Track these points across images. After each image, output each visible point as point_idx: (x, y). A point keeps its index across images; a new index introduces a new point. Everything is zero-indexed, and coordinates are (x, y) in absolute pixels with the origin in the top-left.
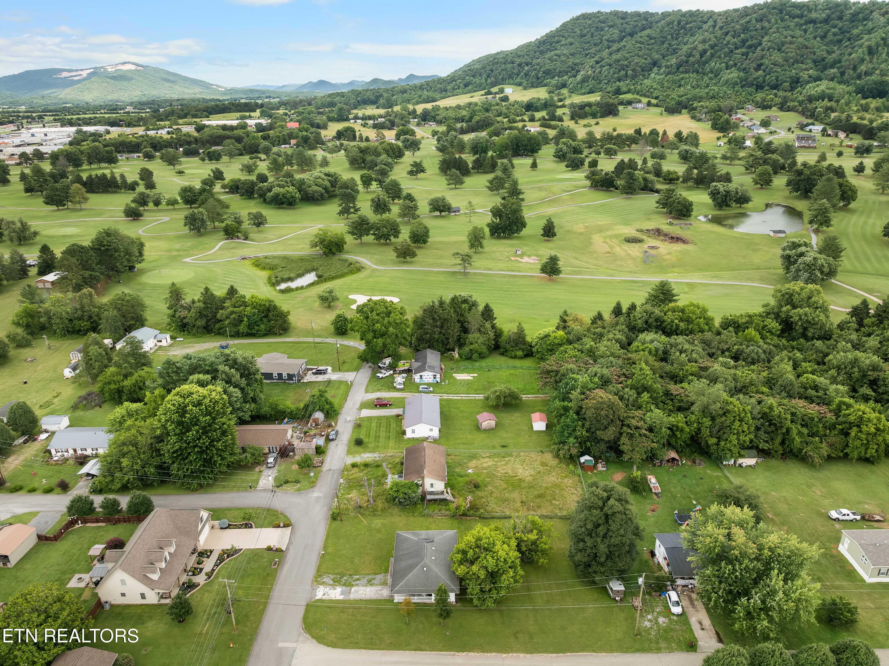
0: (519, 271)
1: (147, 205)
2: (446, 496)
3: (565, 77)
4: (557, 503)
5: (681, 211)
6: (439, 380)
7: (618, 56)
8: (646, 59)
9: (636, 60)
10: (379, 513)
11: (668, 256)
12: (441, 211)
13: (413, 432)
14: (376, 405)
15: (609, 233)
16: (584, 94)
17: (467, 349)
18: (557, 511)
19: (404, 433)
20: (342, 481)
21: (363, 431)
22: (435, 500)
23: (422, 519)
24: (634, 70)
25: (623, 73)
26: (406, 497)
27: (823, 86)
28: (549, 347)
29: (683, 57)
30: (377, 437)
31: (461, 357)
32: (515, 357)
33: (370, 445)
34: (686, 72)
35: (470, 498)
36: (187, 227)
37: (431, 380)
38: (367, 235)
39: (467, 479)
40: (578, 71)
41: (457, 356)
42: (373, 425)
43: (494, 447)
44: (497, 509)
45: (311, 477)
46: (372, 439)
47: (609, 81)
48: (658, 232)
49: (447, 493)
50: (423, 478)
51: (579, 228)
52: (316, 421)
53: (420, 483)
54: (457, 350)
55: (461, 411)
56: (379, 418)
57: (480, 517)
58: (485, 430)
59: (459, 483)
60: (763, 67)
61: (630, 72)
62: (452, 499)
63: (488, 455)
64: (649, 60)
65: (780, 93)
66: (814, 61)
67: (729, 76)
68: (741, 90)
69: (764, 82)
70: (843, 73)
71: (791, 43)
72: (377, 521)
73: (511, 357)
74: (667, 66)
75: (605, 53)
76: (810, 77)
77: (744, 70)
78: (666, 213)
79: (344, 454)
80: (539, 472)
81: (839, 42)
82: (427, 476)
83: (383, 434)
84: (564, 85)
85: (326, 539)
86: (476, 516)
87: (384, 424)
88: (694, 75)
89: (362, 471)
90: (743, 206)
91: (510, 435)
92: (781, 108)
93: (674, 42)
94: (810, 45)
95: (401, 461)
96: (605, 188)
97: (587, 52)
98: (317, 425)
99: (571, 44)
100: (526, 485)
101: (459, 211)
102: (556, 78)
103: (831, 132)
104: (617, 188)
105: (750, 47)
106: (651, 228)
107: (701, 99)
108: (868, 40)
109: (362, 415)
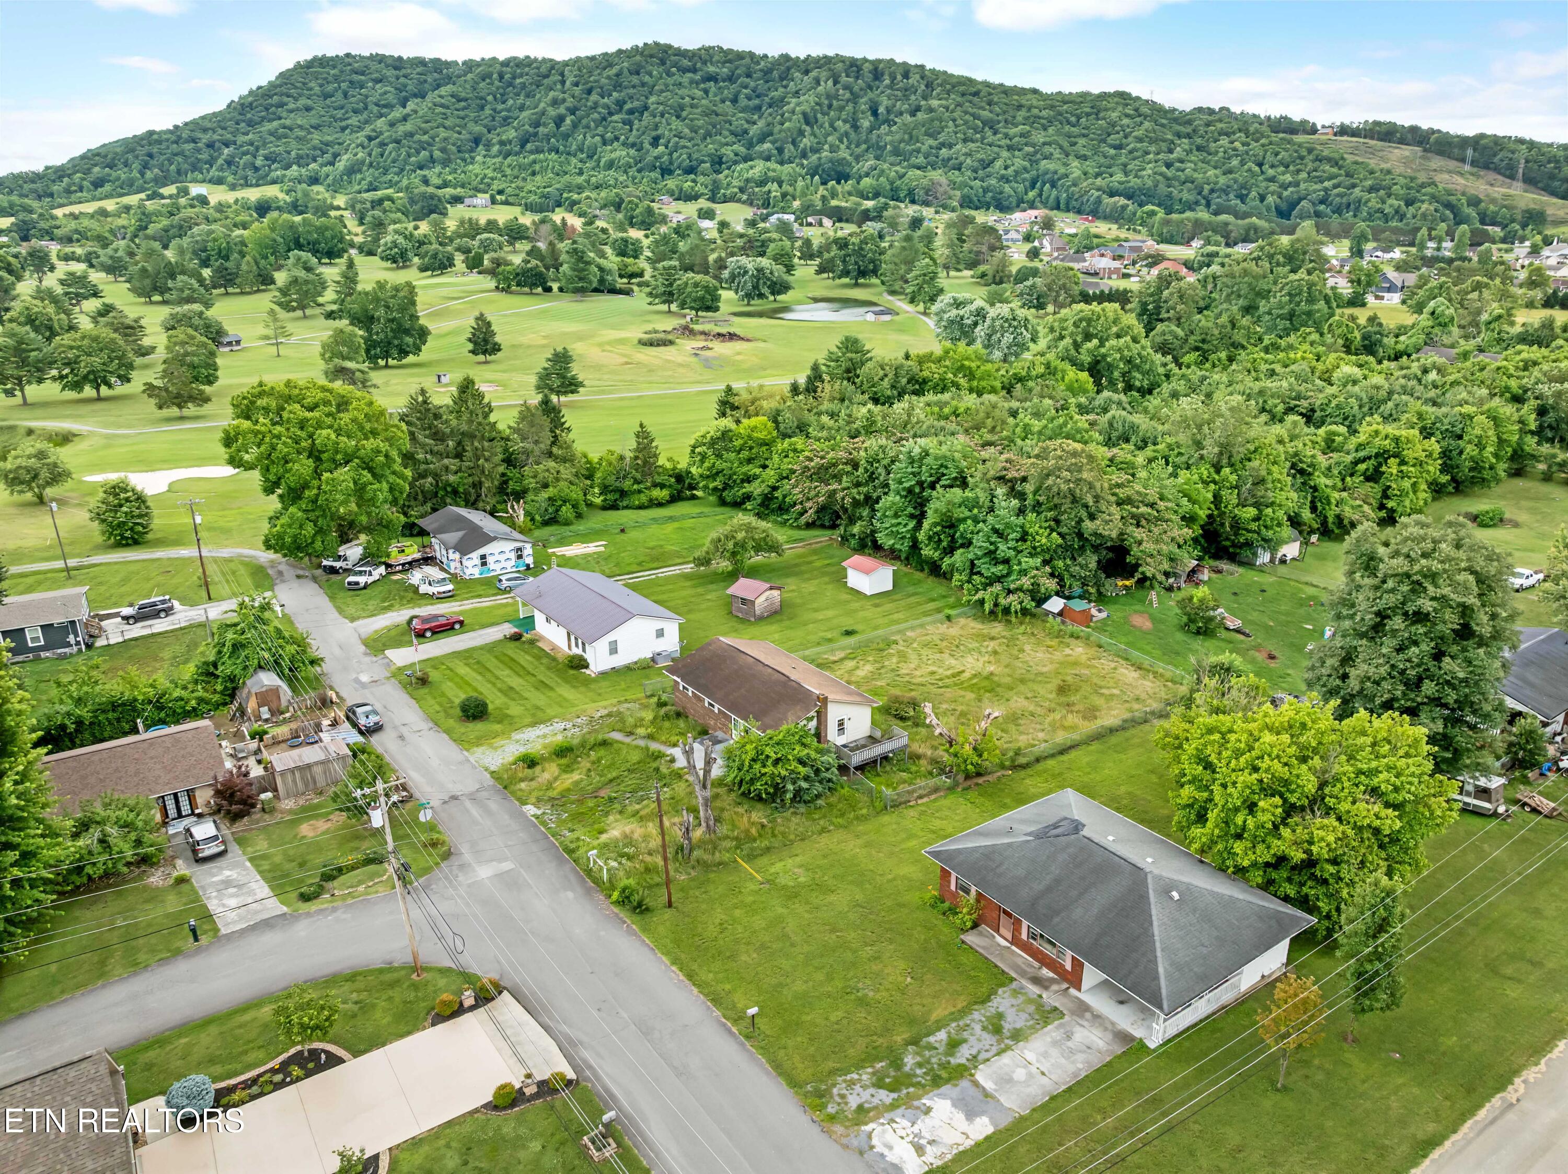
3: (313, 166)
7: (408, 127)
8: (459, 133)
9: (443, 134)
11: (741, 357)
13: (613, 649)
14: (418, 634)
15: (597, 340)
17: (538, 498)
19: (580, 663)
20: (532, 810)
23: (886, 819)
24: (443, 150)
25: (424, 154)
27: (758, 168)
29: (527, 128)
31: (533, 521)
32: (650, 505)
33: (511, 712)
34: (538, 151)
37: (510, 566)
38: (42, 381)
40: (336, 156)
41: (522, 518)
43: (831, 639)
47: (402, 170)
48: (687, 331)
52: (269, 698)
53: (813, 725)
56: (462, 655)
57: (1010, 768)
58: (762, 619)
60: (662, 141)
61: (437, 154)
64: (465, 135)
65: (701, 179)
66: (733, 133)
67: (613, 156)
68: (639, 176)
69: (671, 163)
70: (780, 150)
71: (692, 106)
72: (779, 866)
73: (640, 507)
74: (502, 143)
75: (380, 123)
76: (736, 155)
77: (633, 145)
78: (670, 311)
79: (452, 751)
80: (995, 653)
81: (758, 108)
82: (831, 697)
83: (515, 682)
84: (314, 180)
85: (690, 976)
86: (1003, 767)
87: (492, 663)
88: (553, 156)
89: (567, 769)
90: (779, 298)
91: (830, 613)
92: (712, 199)
93: (500, 107)
94: (719, 111)
95: (663, 711)
96: (527, 289)
97: (344, 124)
98: (276, 712)
99: (308, 109)
100: (1007, 680)
101: (238, 342)
102: (295, 167)
103: (810, 219)
104: (548, 290)
105: (631, 112)
106: (669, 329)
107: (580, 189)
108: (798, 104)
109: (400, 663)
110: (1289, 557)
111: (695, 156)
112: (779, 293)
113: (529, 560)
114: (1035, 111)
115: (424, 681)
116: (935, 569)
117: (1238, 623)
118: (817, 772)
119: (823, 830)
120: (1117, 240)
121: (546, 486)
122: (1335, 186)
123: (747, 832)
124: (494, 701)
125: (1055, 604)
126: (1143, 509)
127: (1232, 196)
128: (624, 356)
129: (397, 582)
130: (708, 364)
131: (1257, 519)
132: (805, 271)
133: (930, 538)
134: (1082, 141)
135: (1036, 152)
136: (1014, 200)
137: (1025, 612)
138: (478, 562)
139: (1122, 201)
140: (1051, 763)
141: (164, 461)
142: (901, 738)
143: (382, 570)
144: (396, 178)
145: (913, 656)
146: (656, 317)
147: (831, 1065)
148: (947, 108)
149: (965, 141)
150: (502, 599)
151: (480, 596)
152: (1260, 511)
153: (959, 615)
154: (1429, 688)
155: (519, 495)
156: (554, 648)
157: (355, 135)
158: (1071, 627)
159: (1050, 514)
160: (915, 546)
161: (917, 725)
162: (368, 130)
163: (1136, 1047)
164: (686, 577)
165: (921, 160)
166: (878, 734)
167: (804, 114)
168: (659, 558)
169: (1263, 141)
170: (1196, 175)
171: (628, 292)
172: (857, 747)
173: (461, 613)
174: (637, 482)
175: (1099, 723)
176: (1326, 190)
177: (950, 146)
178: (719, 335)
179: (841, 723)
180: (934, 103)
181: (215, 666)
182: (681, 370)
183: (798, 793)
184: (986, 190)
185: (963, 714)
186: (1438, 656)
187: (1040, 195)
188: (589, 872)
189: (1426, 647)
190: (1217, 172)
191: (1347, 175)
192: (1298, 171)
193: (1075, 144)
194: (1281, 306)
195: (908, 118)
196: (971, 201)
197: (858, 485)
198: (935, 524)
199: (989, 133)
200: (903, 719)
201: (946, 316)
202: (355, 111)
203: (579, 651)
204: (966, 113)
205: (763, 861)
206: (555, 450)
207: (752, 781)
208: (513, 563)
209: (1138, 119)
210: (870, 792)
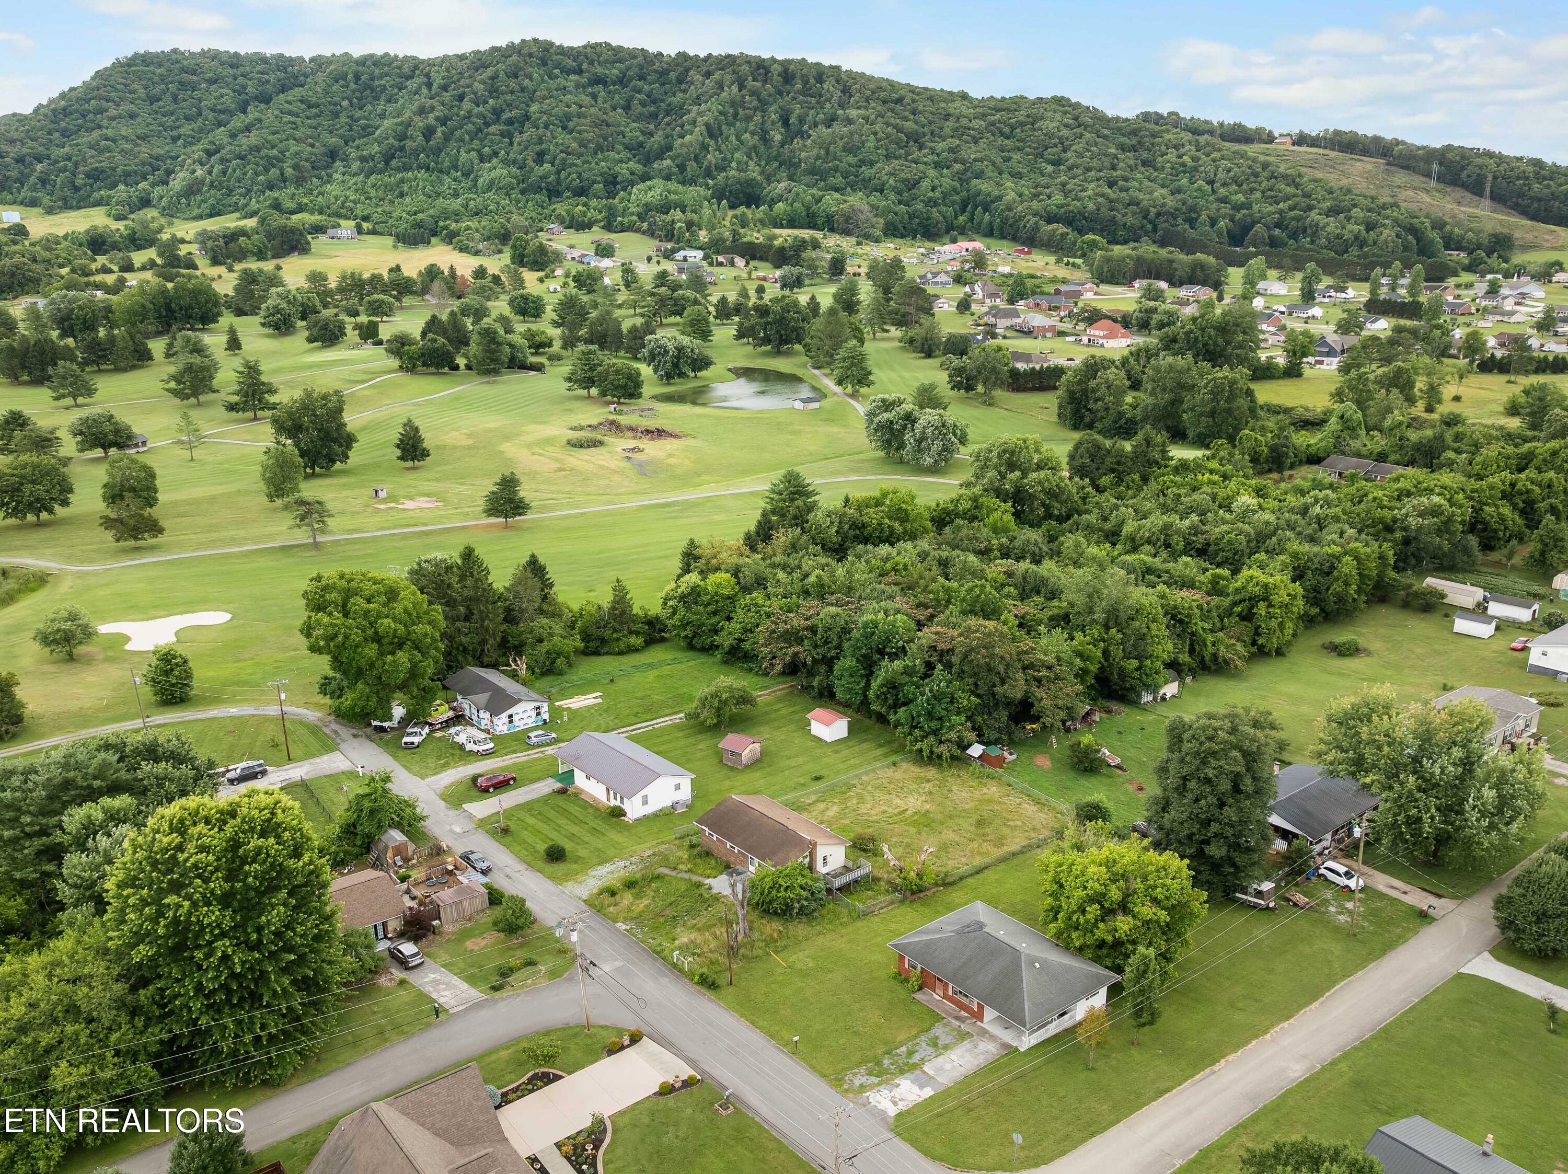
0: (426, 524)
3: (143, 185)
4: (1017, 823)
5: (624, 387)
7: (254, 138)
8: (313, 146)
9: (294, 147)
10: (784, 942)
11: (674, 460)
12: (107, 447)
16: (199, 217)
19: (619, 812)
20: (622, 926)
24: (295, 167)
25: (274, 172)
27: (658, 190)
29: (391, 140)
30: (573, 838)
34: (406, 168)
40: (169, 173)
42: (528, 821)
43: (804, 784)
47: (249, 191)
48: (613, 425)
51: (456, 438)
54: (521, 659)
57: (944, 885)
60: (547, 157)
61: (289, 171)
64: (319, 149)
65: (594, 202)
66: (627, 147)
67: (493, 174)
68: (523, 199)
69: (559, 182)
70: (682, 168)
71: (580, 116)
72: (794, 957)
73: (620, 653)
74: (363, 159)
75: (220, 135)
76: (632, 173)
77: (514, 162)
78: (589, 397)
79: (549, 885)
80: (931, 793)
81: (654, 116)
82: (818, 841)
83: (574, 829)
84: (146, 202)
85: (753, 1023)
86: (937, 885)
87: (552, 814)
88: (422, 174)
89: (638, 896)
90: (699, 374)
91: (800, 760)
92: (609, 228)
93: (358, 114)
94: (610, 121)
95: (695, 851)
96: (433, 369)
97: (175, 133)
98: (406, 860)
99: (132, 116)
100: (939, 816)
101: (144, 444)
102: (122, 187)
103: (720, 259)
104: (456, 368)
105: (510, 122)
106: (594, 422)
107: (457, 216)
108: (700, 114)
109: (480, 815)
110: (1168, 695)
111: (585, 176)
112: (700, 369)
113: (546, 716)
114: (964, 121)
115: (506, 831)
116: (882, 719)
117: (1118, 761)
118: (813, 894)
119: (820, 933)
120: (1054, 280)
121: (541, 641)
122: (1292, 209)
123: (771, 936)
124: (568, 846)
125: (976, 750)
126: (1044, 673)
127: (1180, 220)
128: (556, 460)
129: (440, 739)
130: (643, 469)
131: (1138, 669)
132: (724, 333)
133: (878, 697)
134: (1017, 156)
135: (966, 170)
136: (943, 227)
137: (953, 757)
138: (506, 720)
139: (1061, 229)
140: (970, 880)
141: (156, 607)
142: (867, 867)
143: (427, 729)
144: (243, 201)
145: (868, 797)
146: (577, 404)
147: (843, 1065)
148: (866, 119)
149: (888, 157)
150: (534, 754)
151: (514, 752)
152: (1141, 662)
153: (902, 760)
154: (1214, 827)
155: (519, 650)
156: (595, 799)
157: (189, 149)
158: (989, 770)
159: (971, 681)
160: (865, 702)
161: (875, 855)
162: (204, 144)
163: (1011, 1051)
164: (678, 727)
165: (838, 180)
166: (850, 864)
167: (707, 125)
168: (651, 710)
169: (1215, 155)
170: (1141, 196)
171: (538, 368)
172: (837, 875)
173: (507, 768)
174: (615, 631)
175: (1005, 848)
176: (1281, 212)
177: (872, 164)
178: (648, 432)
179: (825, 858)
180: (853, 113)
181: (354, 826)
182: (617, 478)
183: (801, 908)
184: (911, 216)
185: (908, 845)
186: (1222, 805)
187: (972, 219)
188: (675, 966)
189: (1212, 800)
190: (1164, 191)
191: (1304, 196)
192: (1252, 190)
193: (1010, 159)
194: (1203, 403)
195: (822, 129)
196: (896, 229)
197: (816, 646)
198: (882, 686)
199: (914, 147)
200: (864, 850)
201: (876, 420)
202: (187, 118)
203: (618, 803)
204: (888, 124)
205: (785, 954)
206: (545, 607)
207: (770, 902)
209: (1077, 130)
210: (848, 905)
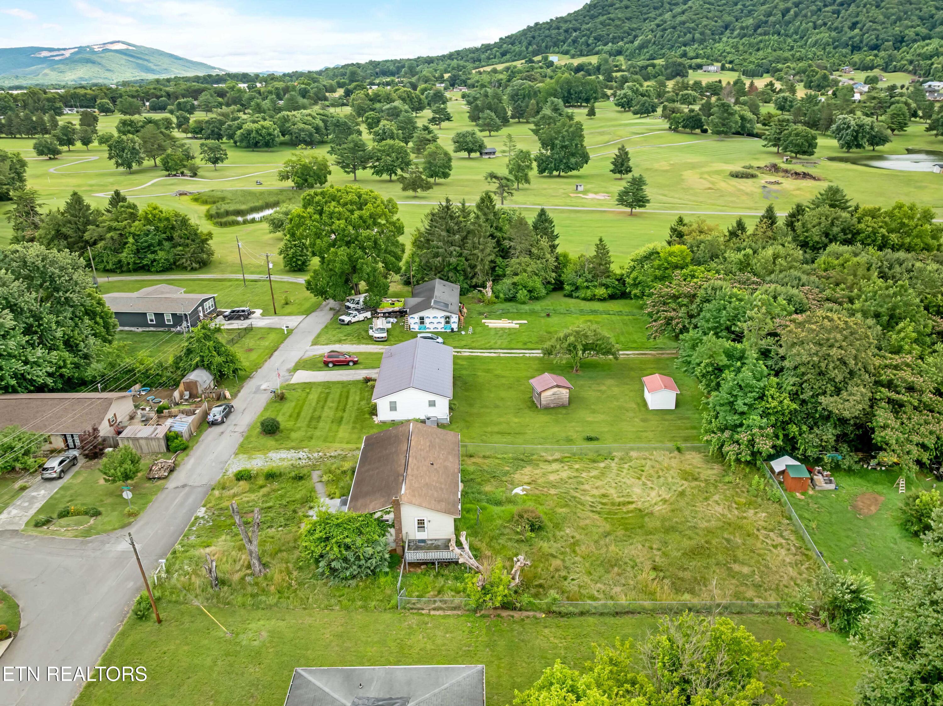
1: (73, 144)
2: (454, 553)
3: (621, 43)
4: (746, 570)
5: (798, 146)
6: (455, 326)
7: (684, 17)
8: (716, 21)
9: (705, 22)
10: (272, 600)
11: (798, 192)
12: (470, 151)
13: (393, 407)
14: (326, 364)
15: (704, 169)
17: (507, 281)
18: (750, 593)
19: (373, 411)
20: (201, 512)
21: (288, 407)
22: (430, 564)
23: (387, 617)
24: (702, 33)
25: (689, 36)
26: (350, 555)
27: (932, 45)
28: (658, 273)
29: (762, 17)
30: (315, 420)
31: (497, 297)
32: (593, 299)
33: (294, 435)
34: (766, 33)
35: (521, 560)
36: (113, 161)
37: (441, 327)
38: (364, 168)
39: (514, 509)
40: (636, 37)
41: (490, 294)
42: (311, 397)
43: (569, 440)
44: (594, 589)
45: (126, 502)
46: (302, 423)
47: (673, 46)
48: (775, 168)
49: (459, 544)
50: (397, 505)
51: (664, 165)
52: (191, 387)
53: (390, 517)
54: (489, 284)
55: (498, 376)
56: (327, 385)
57: (549, 612)
58: (547, 408)
59: (491, 519)
60: (859, 25)
61: (698, 36)
62: (473, 562)
63: (557, 455)
64: (720, 23)
65: (881, 54)
66: (920, 18)
67: (818, 37)
68: (833, 51)
69: (861, 42)
73: (585, 299)
74: (742, 28)
75: (668, 15)
76: (917, 35)
77: (835, 29)
78: (773, 153)
79: (230, 452)
80: (682, 494)
83: (328, 412)
84: (620, 53)
86: (537, 609)
87: (335, 395)
88: (775, 37)
89: (257, 489)
90: (877, 148)
91: (602, 417)
92: (885, 69)
96: (688, 130)
99: (627, 7)
100: (656, 524)
101: (494, 153)
102: (610, 44)
104: (704, 131)
106: (763, 166)
107: (786, 60)
109: (293, 381)
111: (882, 36)
112: (877, 145)
115: (284, 398)
128: (712, 183)
130: (768, 194)
138: (418, 321)
143: (368, 314)
146: (760, 156)
153: (688, 449)
157: (650, 24)
162: (659, 20)
164: (541, 360)
171: (761, 136)
172: (429, 546)
173: (366, 354)
178: (797, 174)
179: (421, 523)
182: (744, 198)
206: (533, 249)
208: (442, 325)
